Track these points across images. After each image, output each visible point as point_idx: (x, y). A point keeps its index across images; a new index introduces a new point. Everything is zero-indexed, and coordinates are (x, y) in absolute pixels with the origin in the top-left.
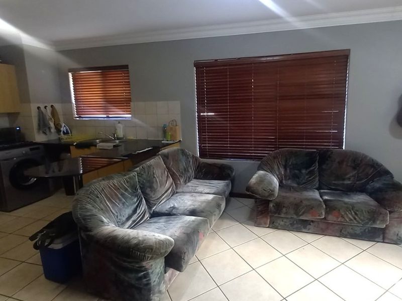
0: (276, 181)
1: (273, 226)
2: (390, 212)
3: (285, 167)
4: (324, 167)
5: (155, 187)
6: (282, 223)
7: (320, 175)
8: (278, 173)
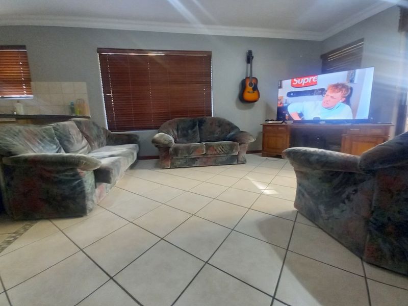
0: (172, 138)
1: (174, 167)
2: (240, 144)
3: (178, 130)
4: (202, 128)
5: (72, 141)
6: (179, 163)
7: (200, 133)
8: (172, 134)
